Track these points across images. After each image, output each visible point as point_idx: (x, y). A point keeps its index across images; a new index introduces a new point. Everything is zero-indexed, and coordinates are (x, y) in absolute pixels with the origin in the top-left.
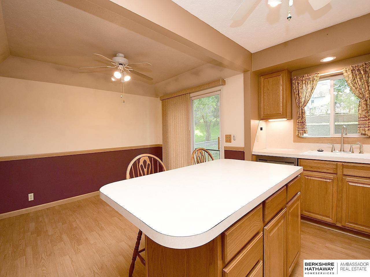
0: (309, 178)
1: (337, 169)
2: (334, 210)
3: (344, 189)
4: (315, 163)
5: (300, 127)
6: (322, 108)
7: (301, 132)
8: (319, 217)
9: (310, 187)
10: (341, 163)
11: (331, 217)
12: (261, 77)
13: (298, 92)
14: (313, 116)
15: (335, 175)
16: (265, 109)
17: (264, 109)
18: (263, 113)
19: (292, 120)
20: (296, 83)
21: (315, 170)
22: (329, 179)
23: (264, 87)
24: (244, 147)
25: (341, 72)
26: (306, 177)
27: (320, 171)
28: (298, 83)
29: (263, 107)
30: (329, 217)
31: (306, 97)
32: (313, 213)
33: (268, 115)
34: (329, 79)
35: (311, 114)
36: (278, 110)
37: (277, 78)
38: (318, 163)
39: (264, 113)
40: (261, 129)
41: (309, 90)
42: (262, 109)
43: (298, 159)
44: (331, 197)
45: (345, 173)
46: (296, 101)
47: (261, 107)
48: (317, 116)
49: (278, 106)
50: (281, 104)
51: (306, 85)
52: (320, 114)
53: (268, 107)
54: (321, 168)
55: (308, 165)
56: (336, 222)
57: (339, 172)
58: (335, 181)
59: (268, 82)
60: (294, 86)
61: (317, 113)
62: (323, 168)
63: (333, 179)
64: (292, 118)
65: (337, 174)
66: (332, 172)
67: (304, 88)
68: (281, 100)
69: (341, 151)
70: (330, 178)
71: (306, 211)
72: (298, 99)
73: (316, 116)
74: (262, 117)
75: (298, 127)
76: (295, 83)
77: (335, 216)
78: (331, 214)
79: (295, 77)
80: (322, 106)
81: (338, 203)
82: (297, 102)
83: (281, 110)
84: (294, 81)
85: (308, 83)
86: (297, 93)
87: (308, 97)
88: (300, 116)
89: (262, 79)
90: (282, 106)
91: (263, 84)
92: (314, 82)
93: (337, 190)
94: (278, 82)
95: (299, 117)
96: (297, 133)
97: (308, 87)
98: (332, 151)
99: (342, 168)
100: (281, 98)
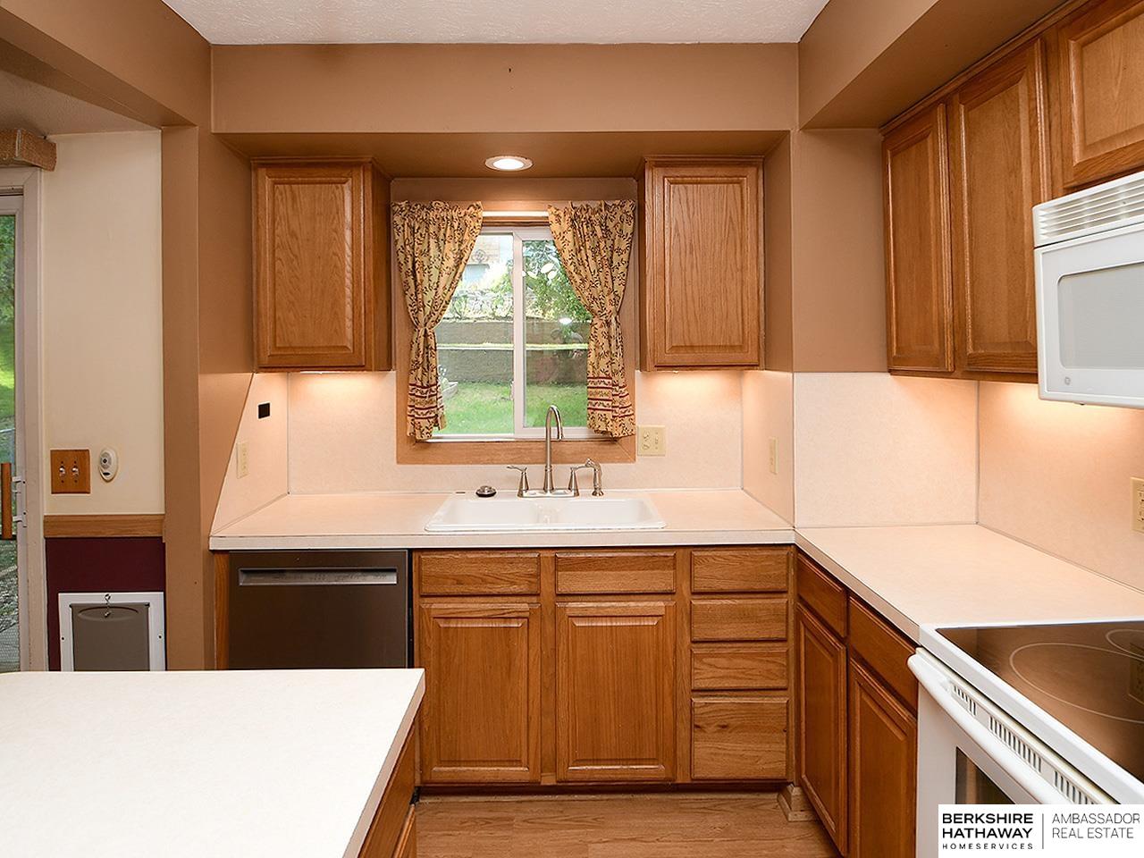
0: (453, 624)
1: (538, 575)
2: (533, 734)
3: (561, 649)
4: (471, 561)
5: (419, 403)
6: (481, 298)
7: (424, 423)
8: (487, 773)
9: (457, 659)
10: (550, 554)
11: (524, 759)
12: (262, 172)
13: (414, 266)
14: (462, 321)
15: (534, 599)
16: (277, 322)
17: (275, 322)
18: (269, 340)
19: (393, 373)
20: (406, 226)
21: (473, 589)
22: (518, 618)
23: (274, 221)
24: (163, 513)
25: (542, 218)
26: (443, 624)
27: (487, 591)
28: (414, 228)
29: (270, 313)
30: (518, 762)
31: (440, 290)
32: (468, 763)
33: (293, 348)
34: (512, 234)
35: (456, 315)
36: (336, 331)
37: (333, 192)
38: (483, 561)
39: (275, 337)
40: (264, 411)
41: (450, 263)
42: (267, 323)
43: (411, 550)
44: (523, 684)
45: (561, 589)
46: (405, 300)
47: (263, 311)
48: (471, 321)
49: (336, 313)
50: (348, 309)
51: (441, 243)
52: (477, 316)
53: (291, 315)
54: (490, 579)
55: (449, 572)
56: (542, 772)
57: (546, 588)
58: (535, 623)
59: (294, 199)
60: (397, 237)
61: (471, 311)
62: (498, 579)
63: (527, 614)
64: (388, 366)
65: (539, 595)
66: (524, 588)
67: (432, 253)
68: (348, 292)
69: (545, 489)
70: (521, 614)
71: (441, 763)
72: (412, 290)
73: (467, 321)
74: (265, 361)
75: (412, 404)
76: (403, 226)
77: (536, 754)
78: (524, 748)
79: (403, 204)
80: (482, 292)
81: (543, 703)
82: (409, 302)
83: (349, 332)
84: (397, 219)
85: (445, 235)
86: (410, 267)
87: (448, 287)
88: (420, 360)
89: (265, 182)
90: (351, 317)
91: (268, 205)
92: (466, 237)
93: (541, 651)
94: (334, 210)
95: (417, 365)
96: (410, 426)
97: (446, 251)
98: (520, 495)
99: (552, 569)
100: (348, 282)
